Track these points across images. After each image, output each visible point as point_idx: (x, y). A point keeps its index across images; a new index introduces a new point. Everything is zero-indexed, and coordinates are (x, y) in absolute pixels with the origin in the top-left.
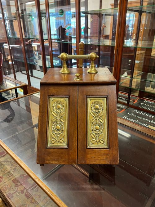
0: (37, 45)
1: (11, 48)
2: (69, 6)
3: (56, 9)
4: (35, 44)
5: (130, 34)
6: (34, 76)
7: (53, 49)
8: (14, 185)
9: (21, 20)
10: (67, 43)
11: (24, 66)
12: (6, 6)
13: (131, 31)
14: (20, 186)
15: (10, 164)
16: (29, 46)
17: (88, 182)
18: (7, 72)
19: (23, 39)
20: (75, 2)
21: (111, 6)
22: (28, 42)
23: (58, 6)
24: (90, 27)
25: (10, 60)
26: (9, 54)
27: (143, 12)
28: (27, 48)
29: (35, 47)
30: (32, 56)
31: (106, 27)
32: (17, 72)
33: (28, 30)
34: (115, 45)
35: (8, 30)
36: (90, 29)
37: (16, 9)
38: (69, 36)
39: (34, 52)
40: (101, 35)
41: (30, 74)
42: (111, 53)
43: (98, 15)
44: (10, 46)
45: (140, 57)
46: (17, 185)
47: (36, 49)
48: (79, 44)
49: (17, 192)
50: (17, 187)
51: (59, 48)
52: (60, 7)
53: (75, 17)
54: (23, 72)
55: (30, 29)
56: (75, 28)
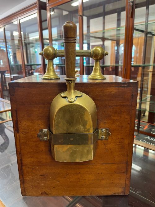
19: (25, 65)
44: (12, 75)
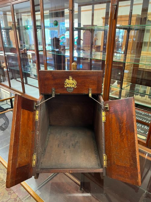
0: (32, 54)
1: (6, 56)
2: (63, 17)
3: (51, 20)
4: (30, 53)
5: (120, 45)
6: (28, 83)
7: (48, 58)
8: (7, 193)
9: (17, 30)
10: (61, 55)
11: (18, 74)
12: (3, 16)
13: (121, 42)
14: (13, 194)
15: (4, 172)
16: (24, 55)
17: (79, 190)
18: (2, 78)
20: (69, 14)
21: (102, 19)
22: (23, 50)
23: (52, 17)
24: (83, 39)
25: (5, 67)
26: (4, 61)
27: (131, 29)
28: (22, 57)
29: (29, 55)
30: (27, 64)
31: (97, 39)
32: (12, 79)
33: (23, 38)
34: (106, 59)
35: (4, 38)
36: (82, 40)
37: (13, 21)
38: (63, 46)
39: (29, 60)
40: (93, 46)
41: (24, 82)
42: (102, 63)
43: (90, 30)
44: (5, 53)
45: (129, 68)
46: (10, 193)
47: (31, 57)
48: (72, 64)
49: (10, 200)
50: (10, 195)
51: (53, 57)
52: (55, 18)
53: (68, 30)
54: (18, 79)
55: (25, 37)
56: (69, 38)
